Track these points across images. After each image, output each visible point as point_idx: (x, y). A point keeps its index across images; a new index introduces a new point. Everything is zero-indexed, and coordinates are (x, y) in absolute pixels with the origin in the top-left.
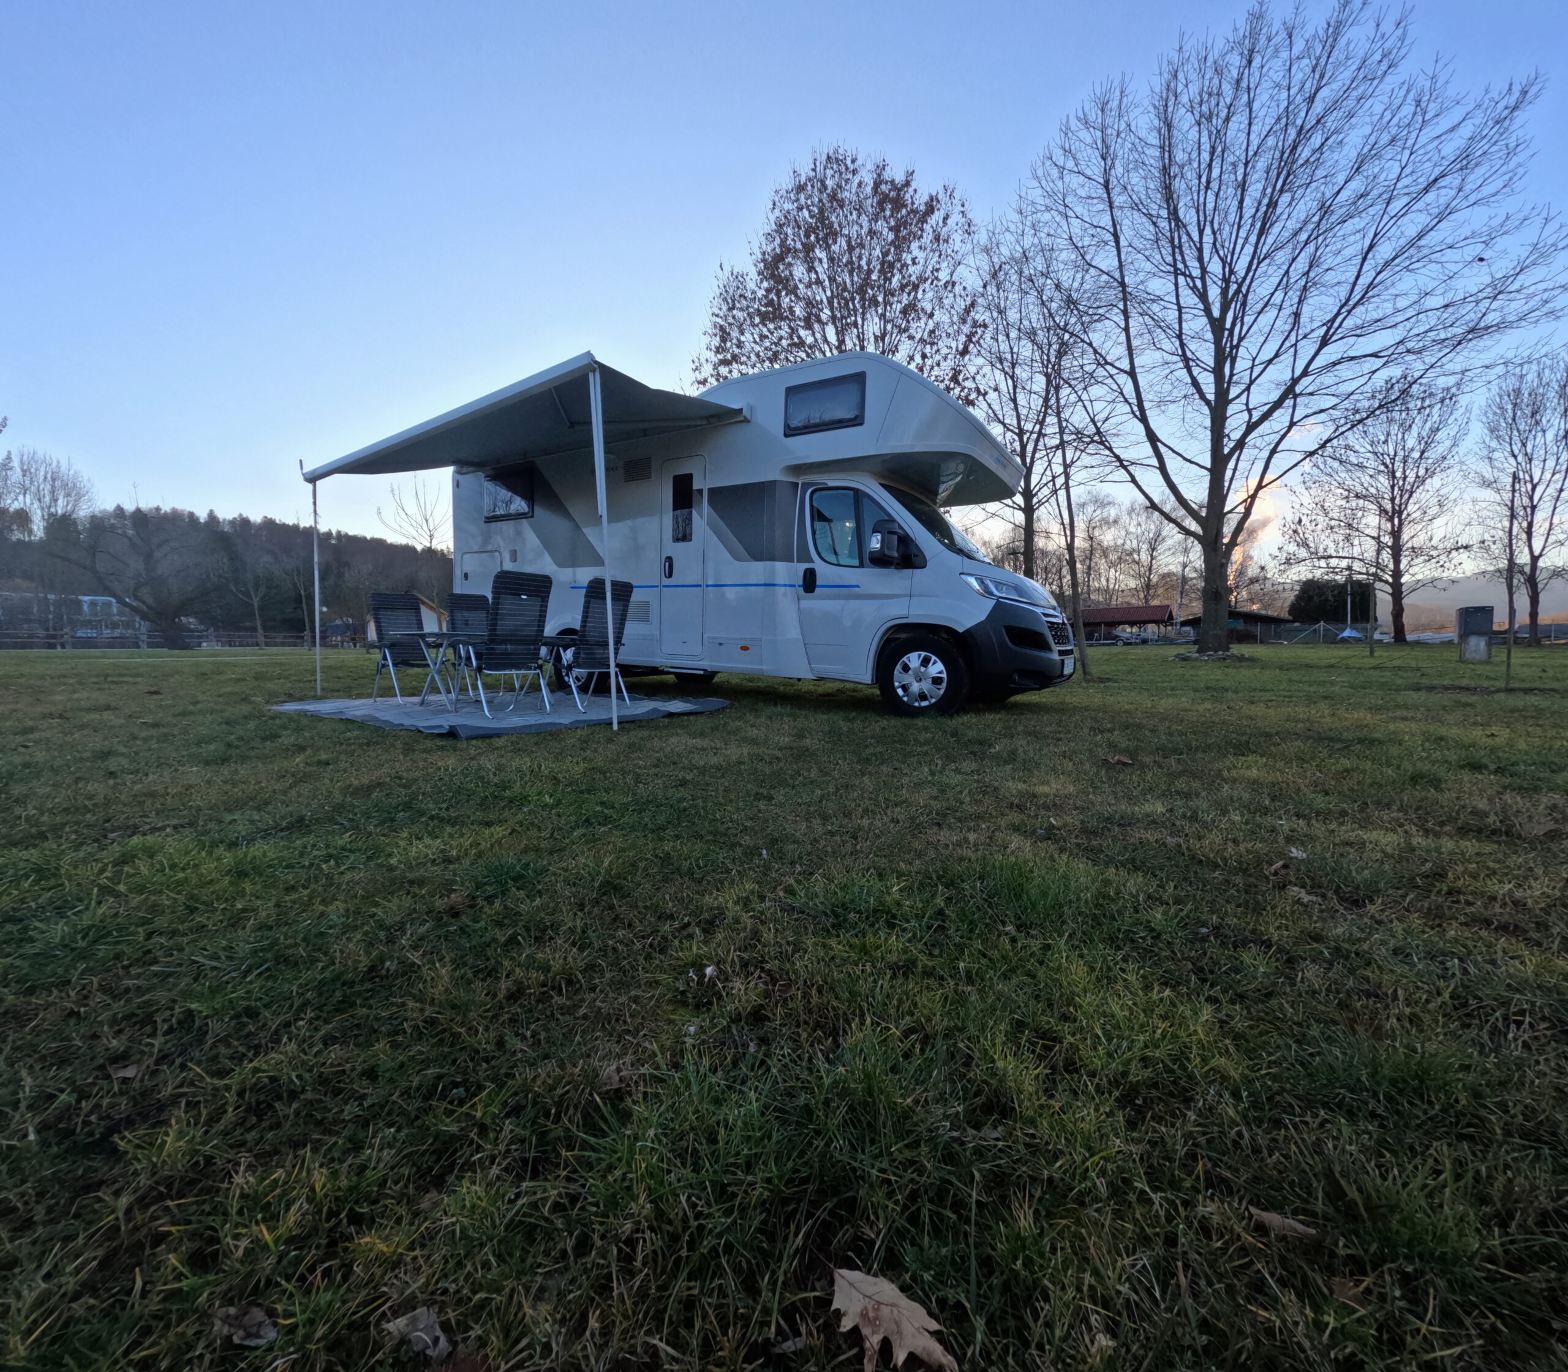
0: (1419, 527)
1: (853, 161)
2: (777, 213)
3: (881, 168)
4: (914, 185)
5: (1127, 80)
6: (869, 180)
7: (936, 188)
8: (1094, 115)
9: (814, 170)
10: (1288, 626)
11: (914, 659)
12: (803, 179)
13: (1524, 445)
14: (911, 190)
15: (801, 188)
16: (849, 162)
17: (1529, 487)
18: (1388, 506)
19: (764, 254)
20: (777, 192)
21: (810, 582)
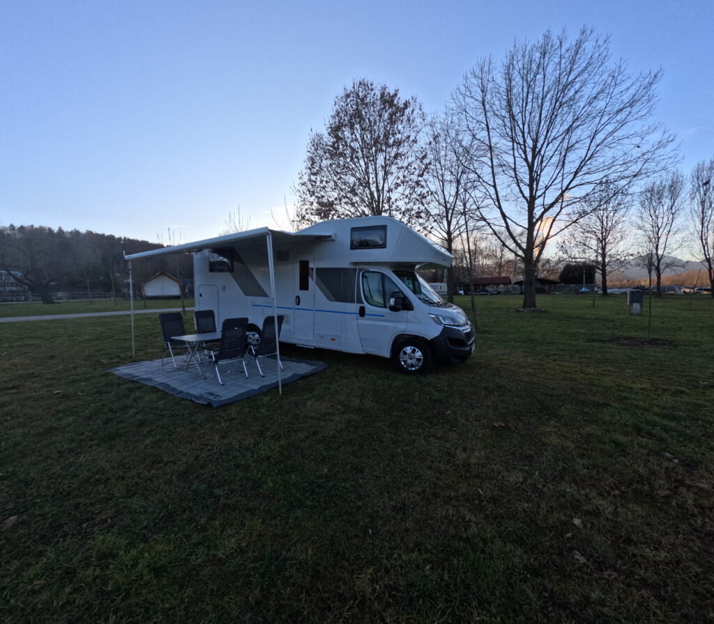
0: (612, 245)
1: (371, 85)
2: (337, 106)
3: (384, 88)
4: (399, 96)
5: (492, 57)
6: (378, 94)
7: (408, 98)
8: (478, 72)
9: (354, 88)
10: (558, 285)
11: (409, 350)
12: (349, 92)
13: (655, 212)
14: (397, 98)
15: (348, 96)
16: (369, 85)
17: (657, 229)
18: (600, 236)
19: (331, 125)
20: (337, 97)
21: (362, 312)
